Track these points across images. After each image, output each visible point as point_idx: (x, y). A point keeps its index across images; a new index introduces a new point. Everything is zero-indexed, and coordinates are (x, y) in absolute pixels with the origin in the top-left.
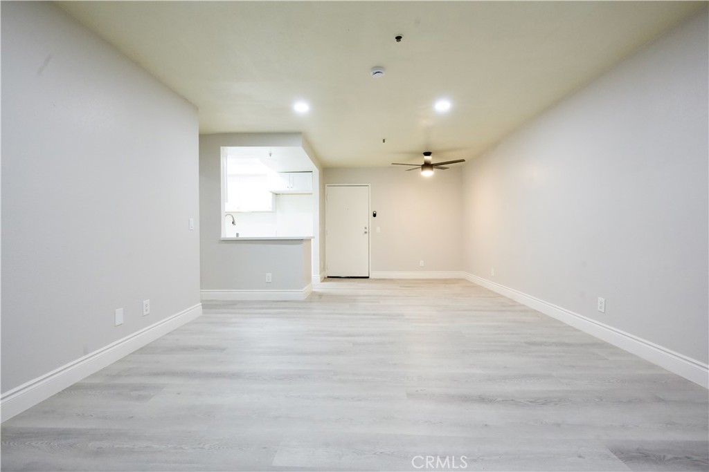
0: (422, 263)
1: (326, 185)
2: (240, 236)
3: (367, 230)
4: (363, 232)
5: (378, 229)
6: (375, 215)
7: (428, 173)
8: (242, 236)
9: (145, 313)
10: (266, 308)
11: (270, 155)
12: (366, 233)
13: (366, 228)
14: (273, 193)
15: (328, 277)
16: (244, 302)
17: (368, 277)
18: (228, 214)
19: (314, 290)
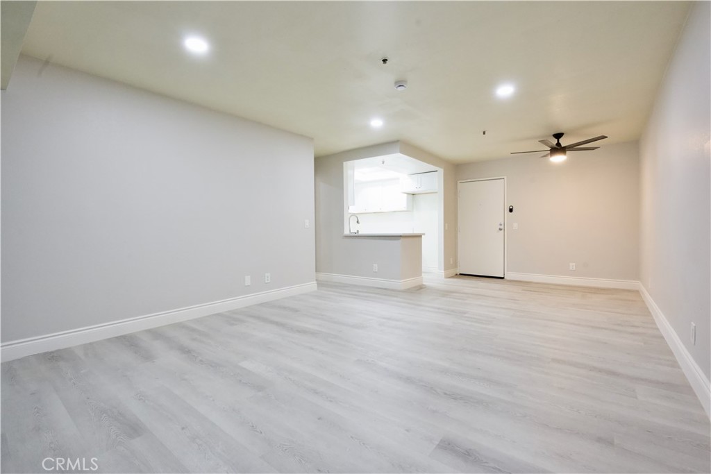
0: (572, 266)
1: (458, 182)
2: (360, 233)
3: (502, 227)
4: (498, 229)
5: (515, 225)
6: (511, 210)
7: (559, 159)
8: (361, 233)
9: (266, 281)
10: (366, 292)
11: (383, 162)
12: (500, 229)
13: (501, 225)
14: (408, 194)
15: (460, 274)
16: (355, 286)
17: (503, 278)
18: (354, 215)
19: (424, 283)
